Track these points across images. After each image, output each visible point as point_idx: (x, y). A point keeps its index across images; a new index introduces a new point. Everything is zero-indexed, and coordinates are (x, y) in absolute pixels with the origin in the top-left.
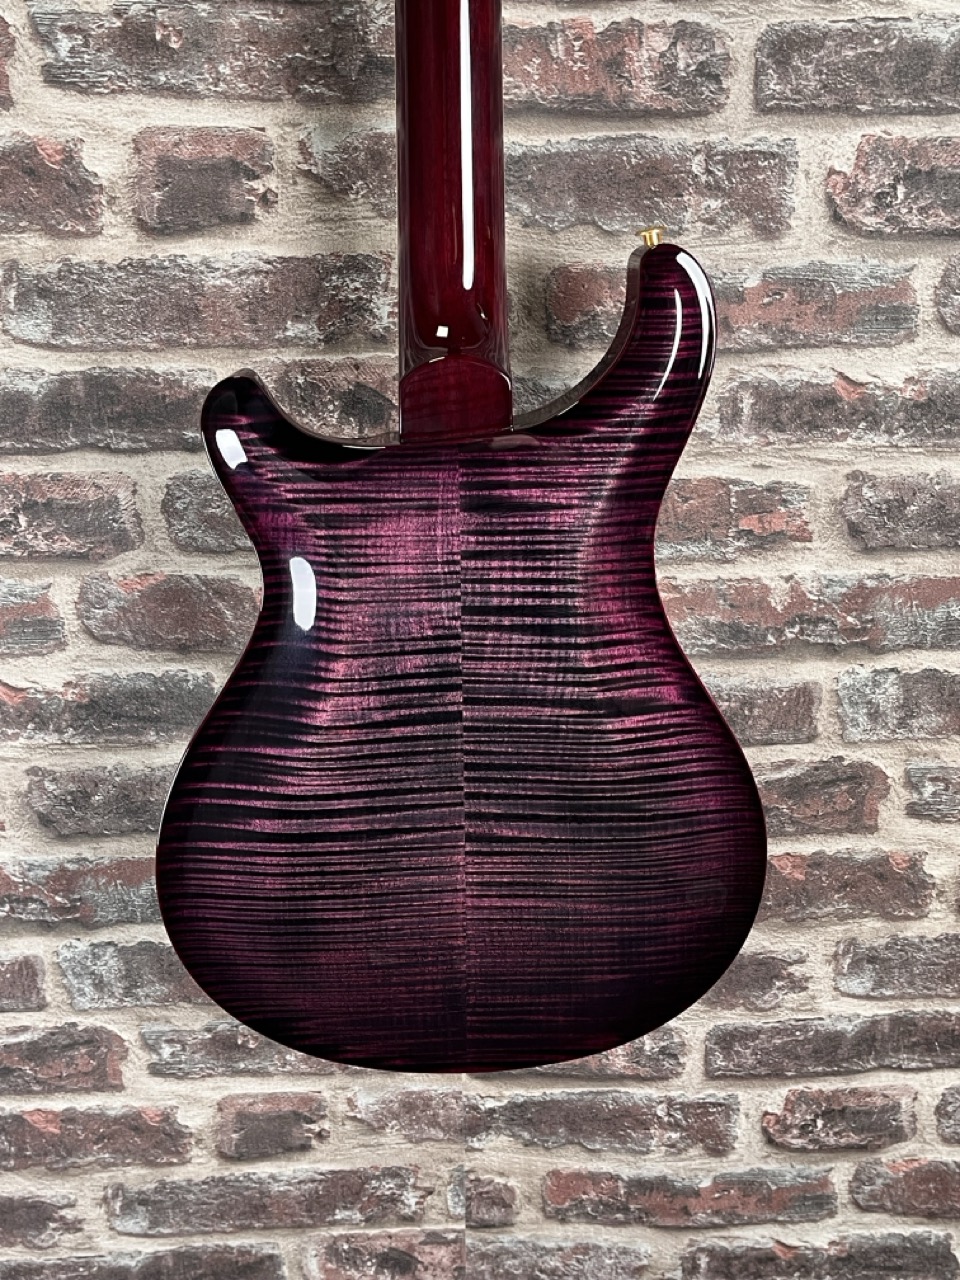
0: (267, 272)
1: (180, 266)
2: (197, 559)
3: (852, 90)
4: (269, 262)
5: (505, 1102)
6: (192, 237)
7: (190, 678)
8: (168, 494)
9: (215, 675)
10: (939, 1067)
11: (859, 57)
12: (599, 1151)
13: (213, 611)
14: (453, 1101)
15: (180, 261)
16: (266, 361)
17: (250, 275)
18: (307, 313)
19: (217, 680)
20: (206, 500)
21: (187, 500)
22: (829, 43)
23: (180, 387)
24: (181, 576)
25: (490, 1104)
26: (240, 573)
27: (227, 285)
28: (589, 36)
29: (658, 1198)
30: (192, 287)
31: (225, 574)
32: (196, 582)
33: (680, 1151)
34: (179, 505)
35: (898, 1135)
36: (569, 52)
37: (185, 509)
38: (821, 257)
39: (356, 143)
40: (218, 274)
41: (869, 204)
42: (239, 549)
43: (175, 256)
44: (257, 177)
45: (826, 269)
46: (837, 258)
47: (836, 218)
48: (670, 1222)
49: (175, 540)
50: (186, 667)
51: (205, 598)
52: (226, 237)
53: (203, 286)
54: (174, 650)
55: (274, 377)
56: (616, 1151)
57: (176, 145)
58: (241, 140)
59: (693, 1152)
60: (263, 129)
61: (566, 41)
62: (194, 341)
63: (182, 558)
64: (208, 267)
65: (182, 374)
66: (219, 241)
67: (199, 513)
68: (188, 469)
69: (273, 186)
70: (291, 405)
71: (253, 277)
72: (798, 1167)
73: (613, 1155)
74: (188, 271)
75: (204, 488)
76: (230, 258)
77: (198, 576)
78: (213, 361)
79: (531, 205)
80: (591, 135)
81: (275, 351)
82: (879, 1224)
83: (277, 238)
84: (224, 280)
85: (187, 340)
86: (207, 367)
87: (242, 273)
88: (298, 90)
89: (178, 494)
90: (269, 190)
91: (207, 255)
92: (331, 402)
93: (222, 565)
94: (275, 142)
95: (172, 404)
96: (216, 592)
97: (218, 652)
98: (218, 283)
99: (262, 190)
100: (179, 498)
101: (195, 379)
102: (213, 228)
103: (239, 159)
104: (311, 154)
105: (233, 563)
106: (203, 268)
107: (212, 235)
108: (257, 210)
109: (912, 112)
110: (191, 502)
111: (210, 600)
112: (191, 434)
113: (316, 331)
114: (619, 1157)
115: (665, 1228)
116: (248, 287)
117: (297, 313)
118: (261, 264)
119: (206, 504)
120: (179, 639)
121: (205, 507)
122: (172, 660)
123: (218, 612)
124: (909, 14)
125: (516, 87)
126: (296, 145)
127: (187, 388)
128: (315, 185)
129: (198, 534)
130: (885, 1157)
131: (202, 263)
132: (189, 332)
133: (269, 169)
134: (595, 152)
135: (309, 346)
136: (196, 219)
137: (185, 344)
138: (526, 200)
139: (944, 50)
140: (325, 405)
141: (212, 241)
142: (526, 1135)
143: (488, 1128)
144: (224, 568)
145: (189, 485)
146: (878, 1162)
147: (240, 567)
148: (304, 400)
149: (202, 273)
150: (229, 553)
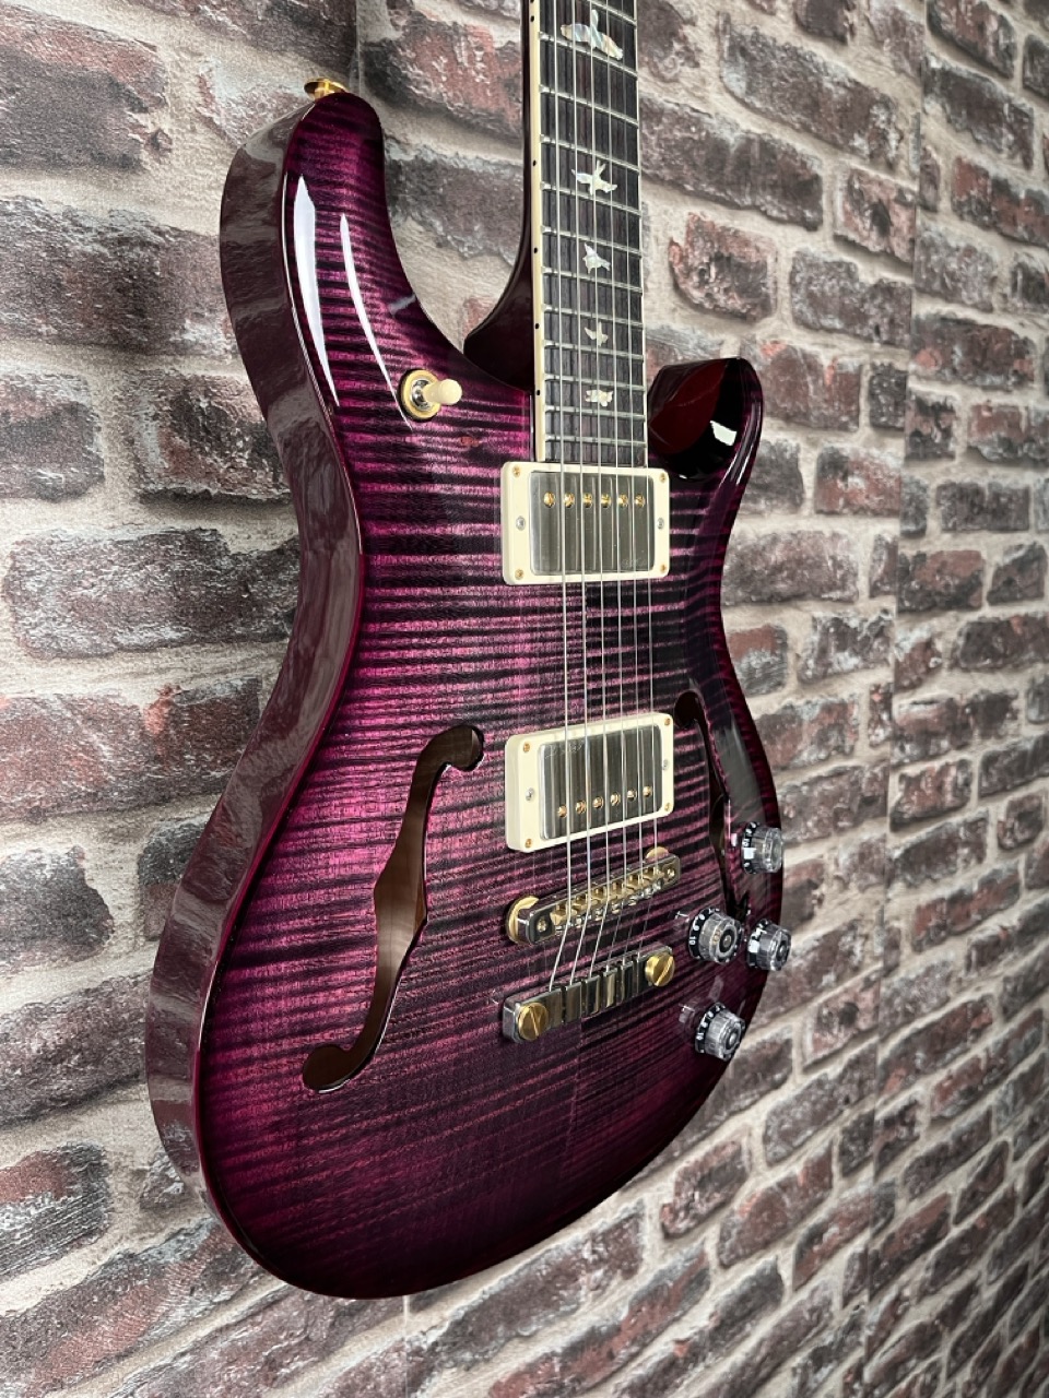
0: (156, 246)
1: (32, 214)
2: (58, 669)
3: (681, 168)
4: (160, 233)
5: (447, 1325)
6: (51, 176)
7: (46, 861)
8: (13, 568)
9: (85, 849)
10: (762, 1095)
11: (685, 140)
12: (536, 1332)
13: (84, 750)
14: (395, 1355)
15: (32, 207)
16: (159, 372)
17: (133, 245)
18: (211, 311)
19: (88, 856)
20: (74, 576)
21: (44, 578)
22: (664, 120)
23: (33, 399)
24: (33, 700)
25: (433, 1336)
26: (121, 686)
27: (102, 255)
28: (489, 49)
29: (589, 1355)
30: (51, 250)
31: (99, 690)
32: (57, 706)
33: (604, 1289)
34: (31, 585)
35: (741, 1177)
36: (471, 59)
37: (41, 591)
38: (667, 321)
39: (263, 100)
40: (89, 236)
41: (696, 278)
42: (121, 648)
43: (25, 198)
44: (144, 110)
45: (671, 334)
46: (678, 326)
47: (676, 286)
48: (598, 1377)
49: (24, 643)
50: (41, 845)
51: (70, 729)
52: (101, 185)
53: (67, 251)
54: (21, 820)
55: (170, 396)
56: (549, 1323)
57: (28, 37)
58: (123, 53)
59: (614, 1283)
60: (153, 48)
61: (468, 48)
62: (55, 331)
63: (36, 669)
64: (75, 223)
65: (36, 381)
66: (91, 188)
67: (63, 596)
68: (46, 528)
69: (166, 128)
70: (191, 437)
71: (137, 249)
72: (685, 1251)
73: (549, 1330)
74: (45, 225)
75: (71, 557)
76: (106, 216)
77: (59, 696)
78: (83, 366)
79: (443, 223)
80: (495, 158)
81: (170, 359)
82: (737, 1275)
83: (171, 200)
84: (97, 246)
85: (44, 329)
86: (74, 373)
87: (122, 241)
88: (197, 11)
89: (30, 567)
90: (160, 130)
91: (74, 206)
92: (240, 436)
93: (96, 675)
94: (169, 69)
95: (20, 425)
96: (88, 718)
97: (91, 811)
98: (88, 249)
99: (151, 129)
100: (31, 574)
101: (57, 389)
102: (83, 168)
103: (121, 79)
104: (212, 98)
105: (112, 671)
106: (67, 223)
107: (80, 176)
108: (145, 156)
109: (718, 200)
110: (50, 581)
111: (78, 732)
112: (51, 475)
113: (222, 338)
114: (555, 1328)
115: (596, 1387)
116: (131, 262)
117: (198, 310)
118: (149, 233)
119: (73, 581)
120: (29, 802)
121: (71, 586)
122: (18, 836)
123: (90, 750)
124: (712, 112)
125: (427, 83)
126: (195, 80)
127: (43, 403)
128: (218, 140)
129: (61, 630)
130: (736, 1205)
131: (65, 216)
132: (46, 316)
133: (160, 103)
134: (498, 176)
135: (214, 358)
136: (58, 151)
137: (40, 334)
138: (438, 216)
139: (732, 150)
140: (233, 440)
141: (81, 187)
142: (468, 1356)
143: (431, 1369)
144: (99, 680)
145: (48, 553)
146: (733, 1213)
147: (122, 676)
148: (208, 432)
149: (65, 230)
150: (107, 656)
